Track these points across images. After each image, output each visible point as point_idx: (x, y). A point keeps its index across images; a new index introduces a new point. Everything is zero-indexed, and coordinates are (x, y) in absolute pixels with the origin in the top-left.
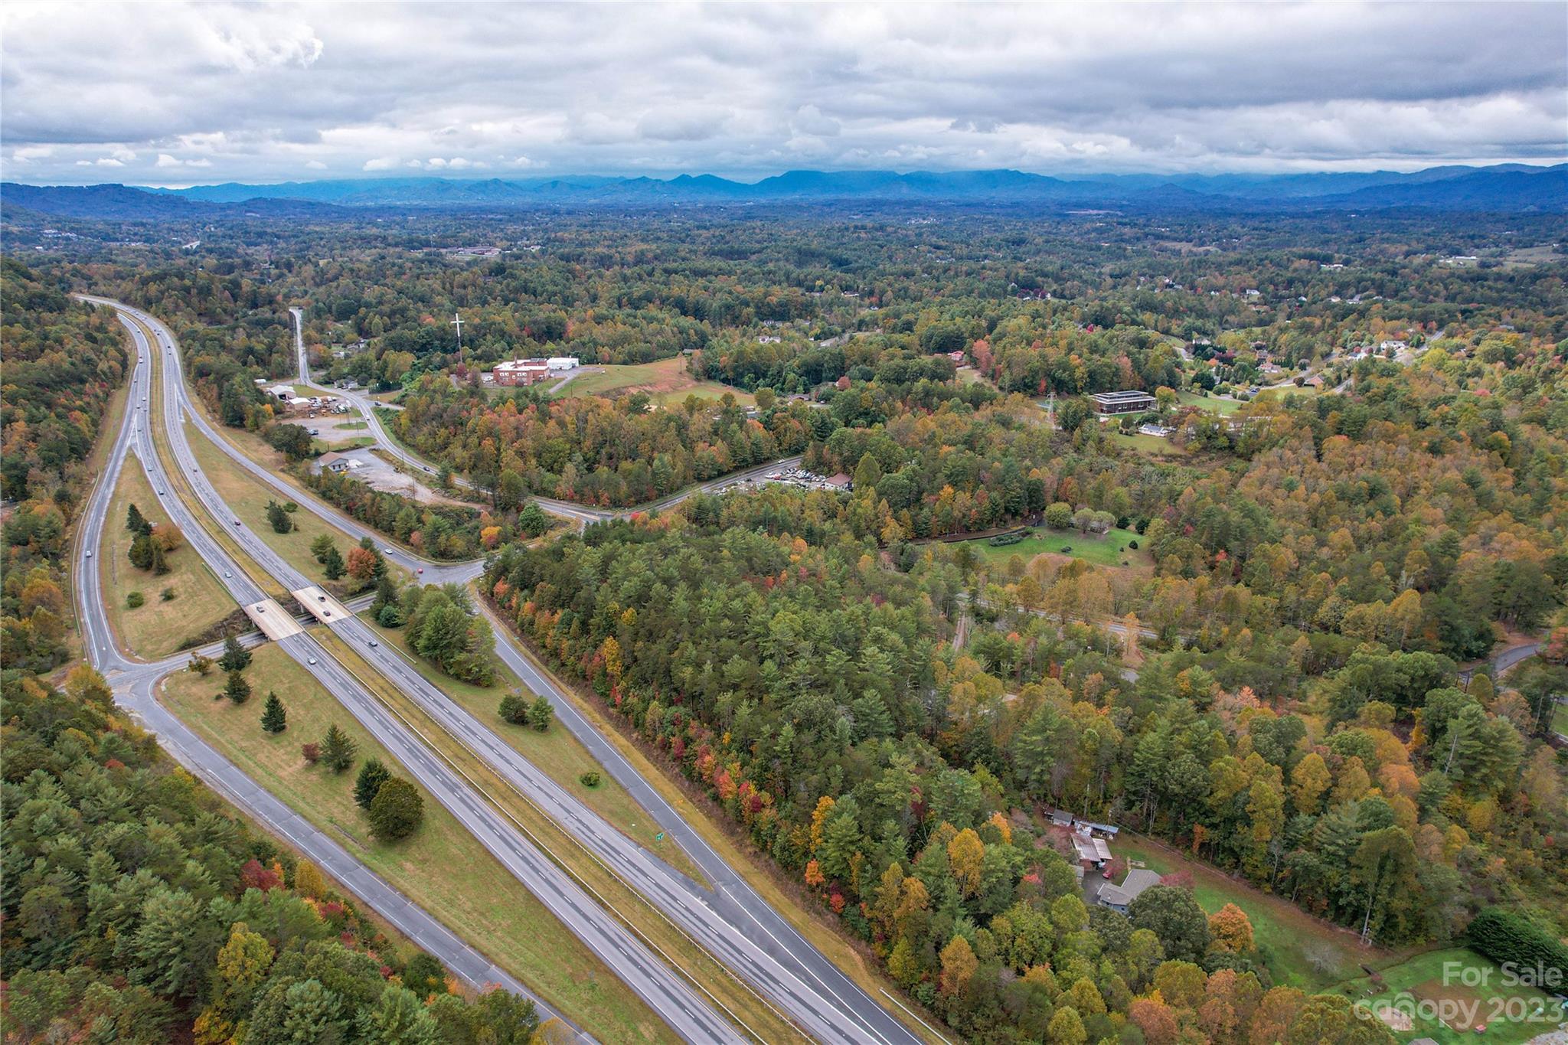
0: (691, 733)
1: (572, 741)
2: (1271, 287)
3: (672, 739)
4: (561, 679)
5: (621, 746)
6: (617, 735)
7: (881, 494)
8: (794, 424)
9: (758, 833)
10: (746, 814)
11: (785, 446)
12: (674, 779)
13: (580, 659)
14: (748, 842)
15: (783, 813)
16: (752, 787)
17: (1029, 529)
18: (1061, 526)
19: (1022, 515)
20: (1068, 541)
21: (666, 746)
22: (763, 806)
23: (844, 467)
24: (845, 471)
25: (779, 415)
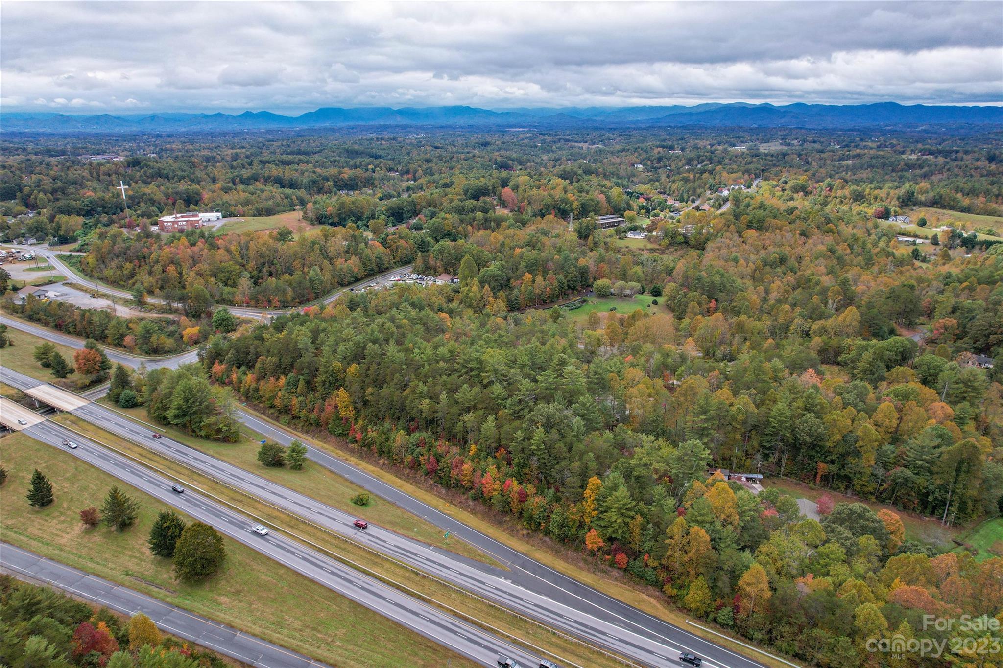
2: (649, 163)
3: (421, 458)
4: (295, 429)
5: (373, 472)
6: (364, 464)
7: (482, 283)
8: (402, 242)
9: (531, 518)
10: (514, 505)
11: (397, 259)
12: (430, 489)
13: (311, 411)
14: (519, 526)
15: (548, 499)
16: (515, 482)
17: (585, 298)
18: (604, 295)
19: (577, 290)
20: (612, 304)
21: (415, 465)
22: (528, 496)
23: (446, 269)
24: (447, 272)
25: (390, 237)
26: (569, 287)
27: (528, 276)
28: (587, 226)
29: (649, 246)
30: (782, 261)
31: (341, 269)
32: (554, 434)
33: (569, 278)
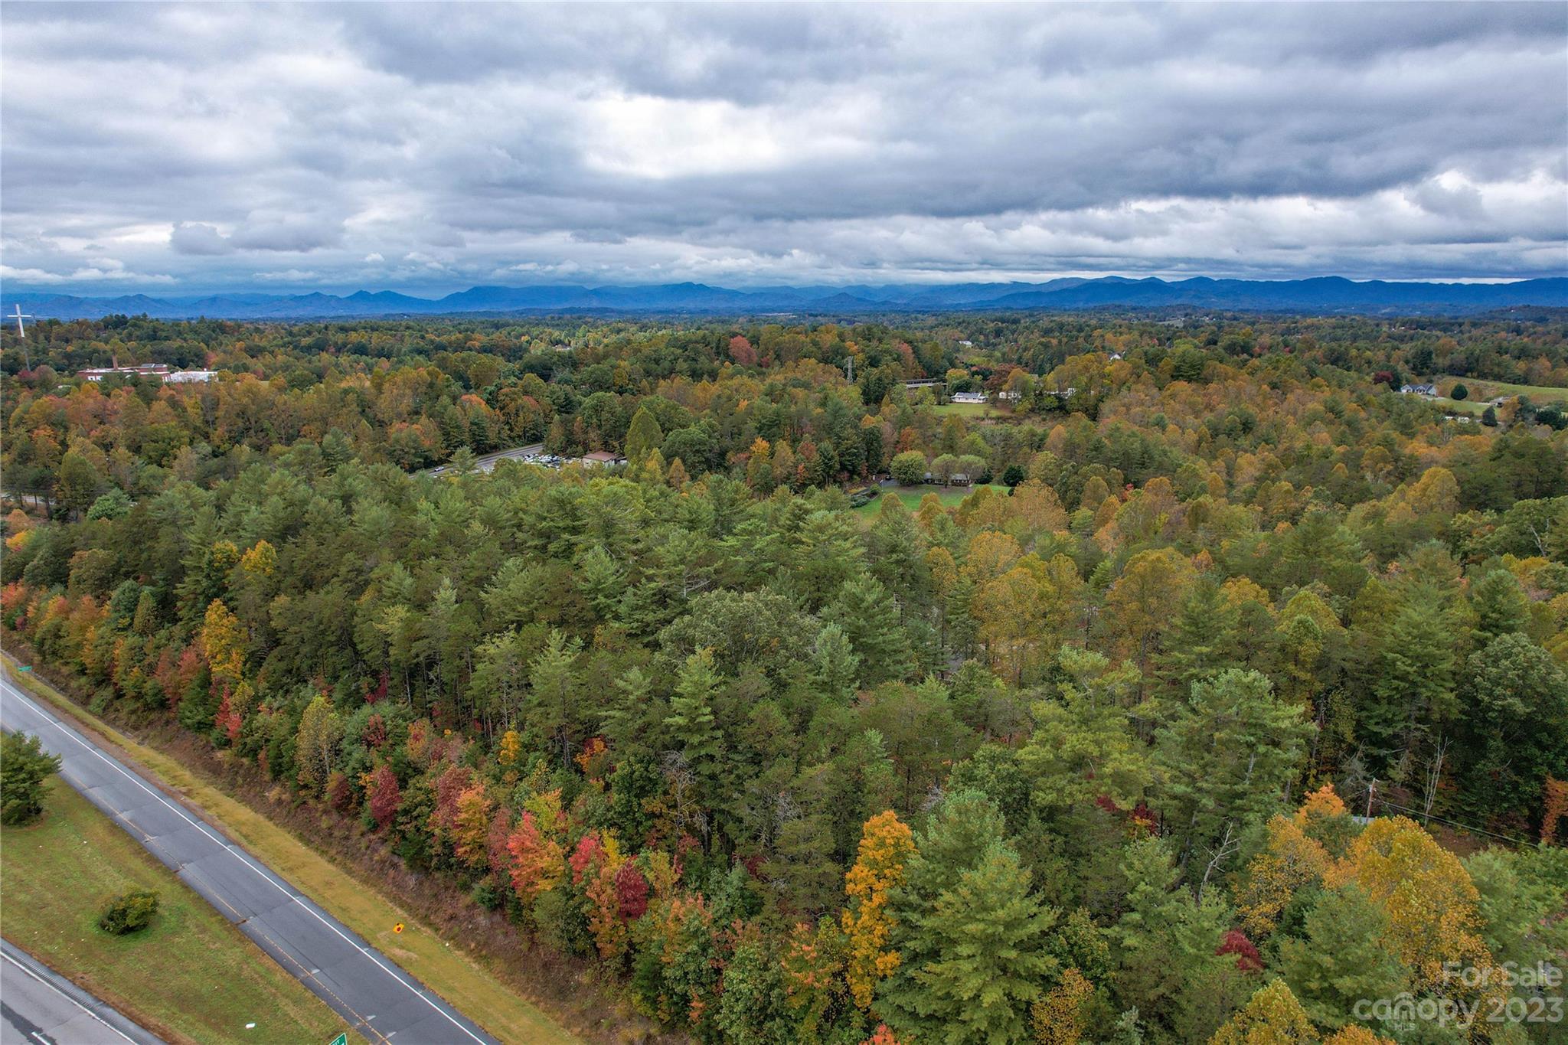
0: (412, 750)
1: (100, 830)
3: (365, 778)
4: (112, 723)
5: (238, 825)
6: (229, 804)
7: (669, 458)
8: (527, 401)
9: (655, 977)
10: (605, 927)
11: (518, 431)
12: (376, 875)
13: (151, 670)
14: (618, 1010)
15: (720, 903)
16: (611, 845)
17: (875, 487)
18: (911, 481)
19: (859, 475)
20: (930, 494)
21: (349, 801)
22: (652, 893)
23: (606, 443)
24: (607, 448)
25: (505, 390)
26: (843, 467)
27: (761, 445)
28: (879, 379)
29: (994, 413)
30: (1247, 427)
31: (397, 441)
32: (753, 678)
33: (843, 448)
